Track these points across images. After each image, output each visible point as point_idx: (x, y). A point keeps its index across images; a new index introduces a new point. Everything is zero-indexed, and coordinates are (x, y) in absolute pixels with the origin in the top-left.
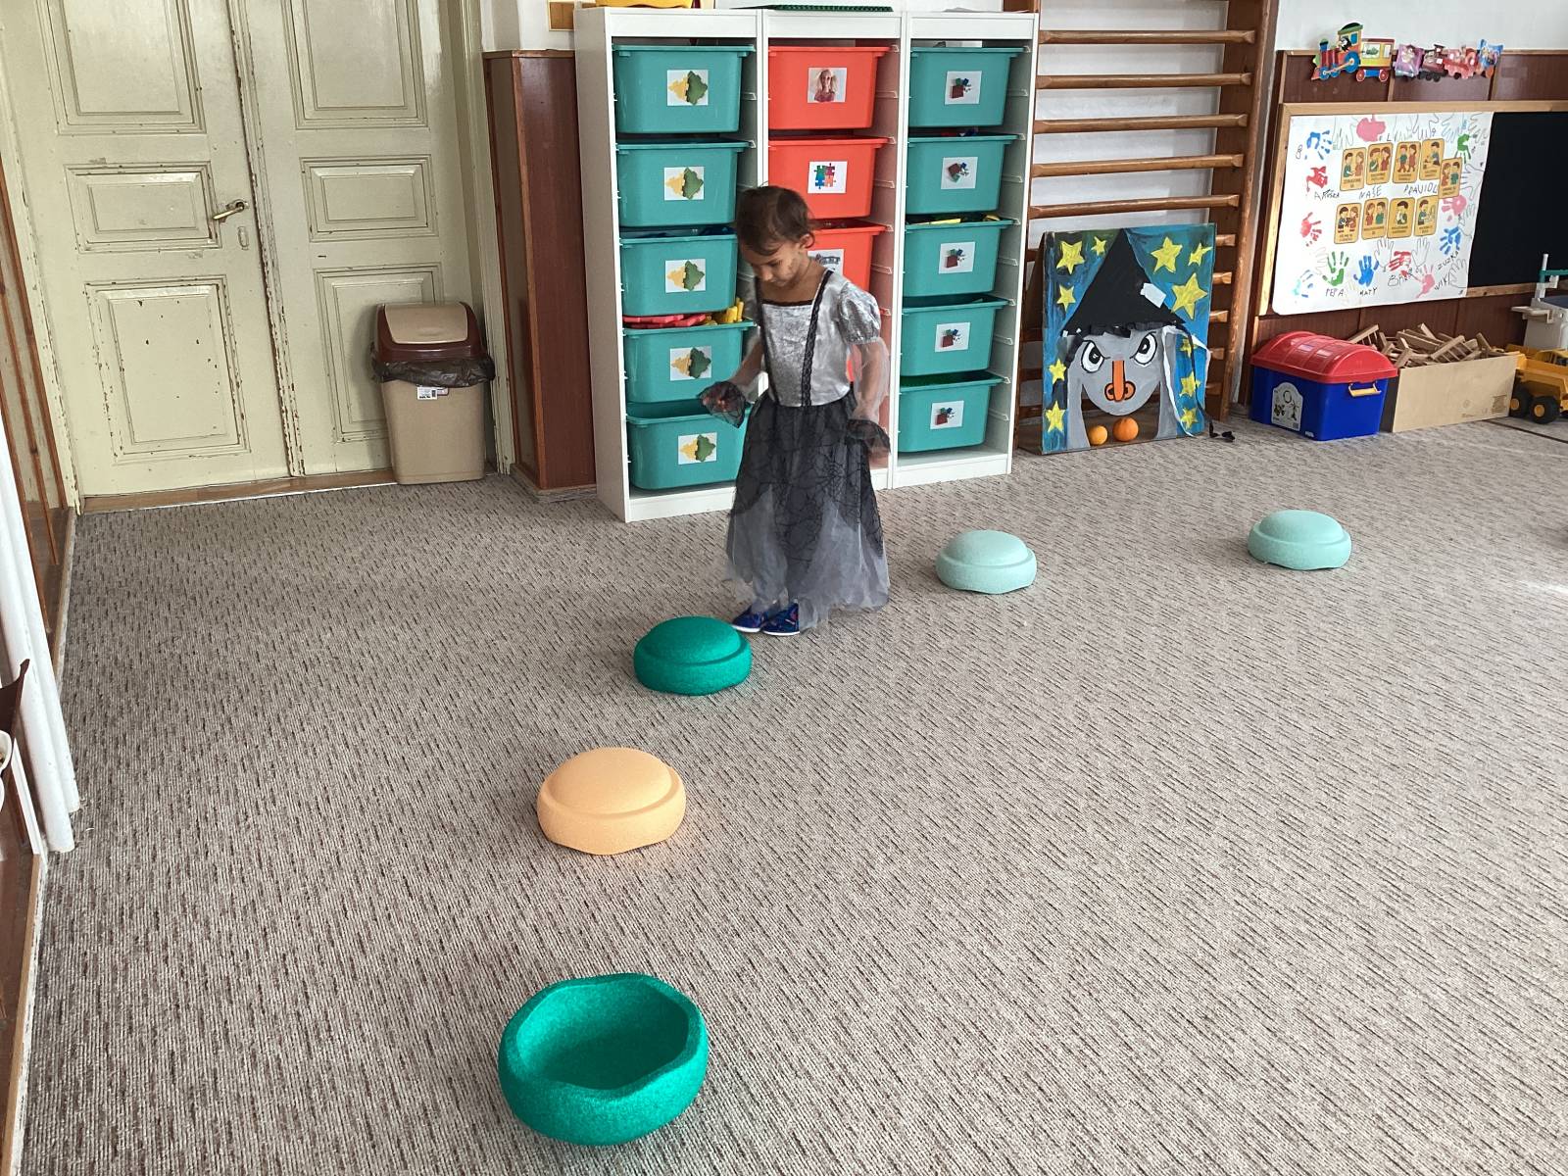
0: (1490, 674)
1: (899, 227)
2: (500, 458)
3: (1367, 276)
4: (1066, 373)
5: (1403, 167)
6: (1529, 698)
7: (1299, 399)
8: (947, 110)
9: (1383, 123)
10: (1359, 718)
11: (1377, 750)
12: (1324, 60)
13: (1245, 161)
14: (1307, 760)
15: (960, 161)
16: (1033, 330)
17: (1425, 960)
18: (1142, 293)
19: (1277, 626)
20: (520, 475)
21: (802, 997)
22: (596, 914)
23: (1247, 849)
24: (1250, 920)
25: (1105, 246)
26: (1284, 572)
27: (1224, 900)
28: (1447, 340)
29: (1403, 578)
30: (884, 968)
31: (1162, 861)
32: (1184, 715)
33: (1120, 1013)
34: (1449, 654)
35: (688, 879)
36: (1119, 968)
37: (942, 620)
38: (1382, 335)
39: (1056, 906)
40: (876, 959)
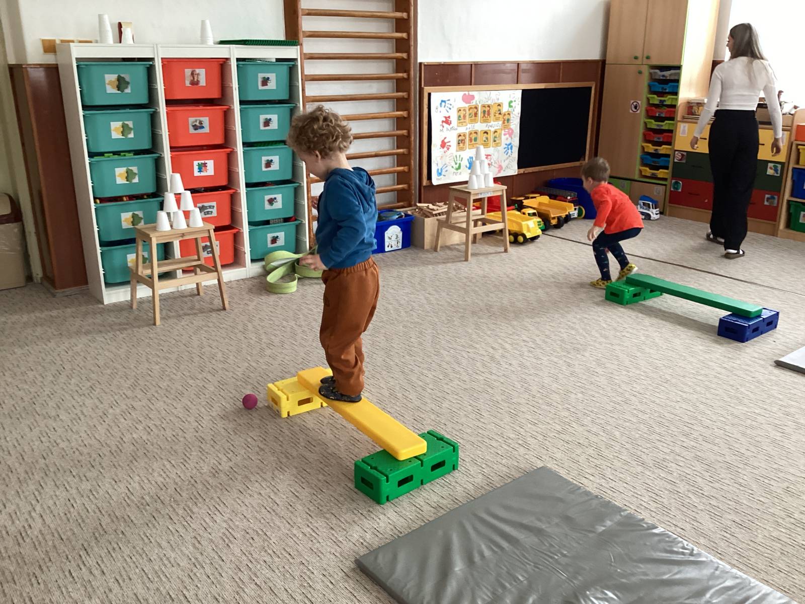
1: (240, 149)
2: (34, 275)
5: (484, 116)
8: (260, 92)
9: (473, 95)
10: (454, 370)
11: (460, 383)
13: (409, 114)
14: (429, 391)
15: (268, 117)
20: (46, 284)
21: (179, 530)
30: (221, 511)
32: (378, 376)
33: (330, 514)
34: (496, 337)
35: (125, 481)
39: (308, 470)
40: (218, 507)
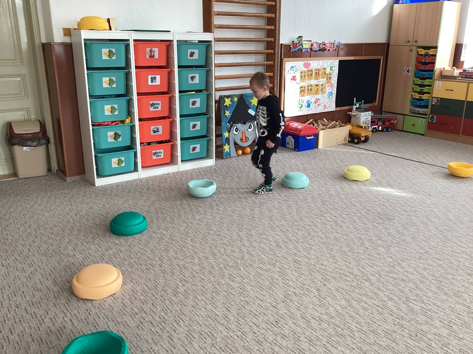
0: (347, 215)
1: (177, 94)
2: (53, 168)
3: (309, 106)
4: (229, 135)
5: (316, 75)
6: (357, 221)
7: (293, 140)
8: (189, 60)
9: (310, 63)
10: (313, 230)
11: (319, 239)
12: (293, 46)
13: (274, 74)
14: (300, 243)
15: (194, 75)
16: (218, 123)
17: (334, 298)
18: (249, 112)
19: (291, 205)
20: (59, 173)
21: (158, 331)
22: (91, 313)
23: (285, 270)
24: (287, 291)
25: (237, 99)
26: (292, 190)
27: (280, 286)
28: (331, 123)
29: (323, 189)
30: (183, 319)
31: (262, 277)
32: (267, 233)
33: (252, 323)
34: (336, 210)
35: (120, 298)
36: (251, 310)
37: (197, 210)
38: (314, 122)
39: (233, 293)
40: (180, 316)
